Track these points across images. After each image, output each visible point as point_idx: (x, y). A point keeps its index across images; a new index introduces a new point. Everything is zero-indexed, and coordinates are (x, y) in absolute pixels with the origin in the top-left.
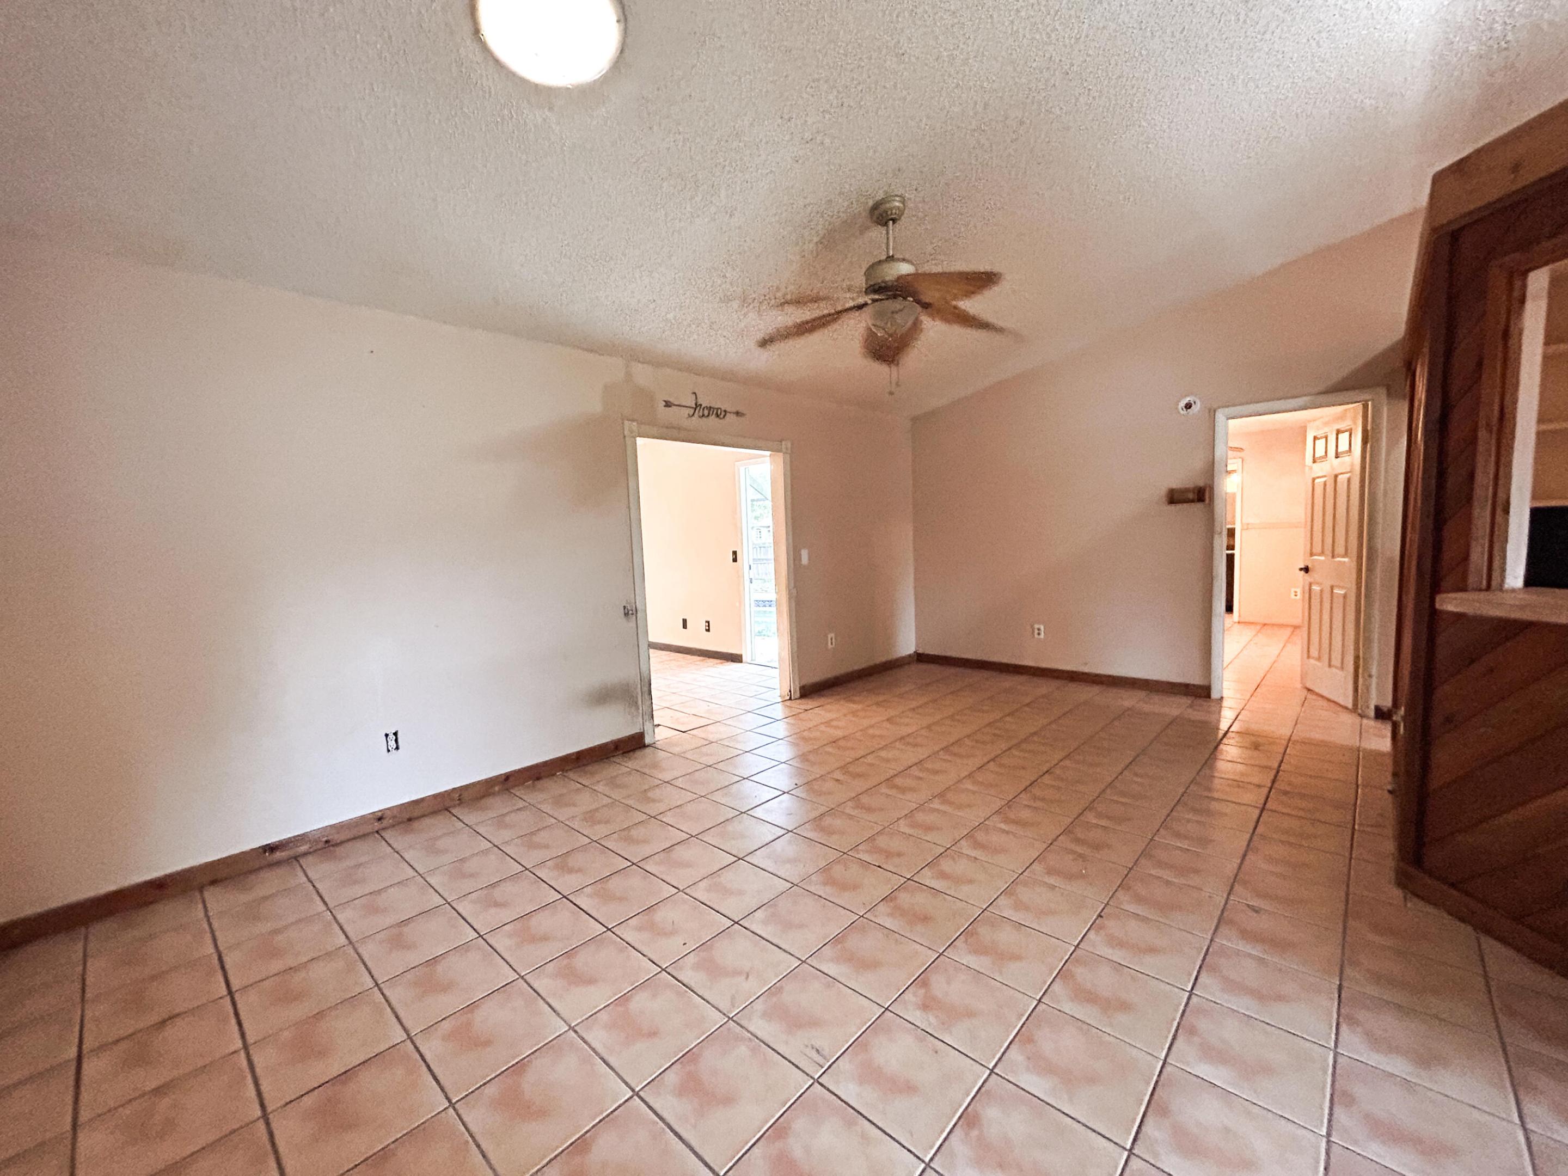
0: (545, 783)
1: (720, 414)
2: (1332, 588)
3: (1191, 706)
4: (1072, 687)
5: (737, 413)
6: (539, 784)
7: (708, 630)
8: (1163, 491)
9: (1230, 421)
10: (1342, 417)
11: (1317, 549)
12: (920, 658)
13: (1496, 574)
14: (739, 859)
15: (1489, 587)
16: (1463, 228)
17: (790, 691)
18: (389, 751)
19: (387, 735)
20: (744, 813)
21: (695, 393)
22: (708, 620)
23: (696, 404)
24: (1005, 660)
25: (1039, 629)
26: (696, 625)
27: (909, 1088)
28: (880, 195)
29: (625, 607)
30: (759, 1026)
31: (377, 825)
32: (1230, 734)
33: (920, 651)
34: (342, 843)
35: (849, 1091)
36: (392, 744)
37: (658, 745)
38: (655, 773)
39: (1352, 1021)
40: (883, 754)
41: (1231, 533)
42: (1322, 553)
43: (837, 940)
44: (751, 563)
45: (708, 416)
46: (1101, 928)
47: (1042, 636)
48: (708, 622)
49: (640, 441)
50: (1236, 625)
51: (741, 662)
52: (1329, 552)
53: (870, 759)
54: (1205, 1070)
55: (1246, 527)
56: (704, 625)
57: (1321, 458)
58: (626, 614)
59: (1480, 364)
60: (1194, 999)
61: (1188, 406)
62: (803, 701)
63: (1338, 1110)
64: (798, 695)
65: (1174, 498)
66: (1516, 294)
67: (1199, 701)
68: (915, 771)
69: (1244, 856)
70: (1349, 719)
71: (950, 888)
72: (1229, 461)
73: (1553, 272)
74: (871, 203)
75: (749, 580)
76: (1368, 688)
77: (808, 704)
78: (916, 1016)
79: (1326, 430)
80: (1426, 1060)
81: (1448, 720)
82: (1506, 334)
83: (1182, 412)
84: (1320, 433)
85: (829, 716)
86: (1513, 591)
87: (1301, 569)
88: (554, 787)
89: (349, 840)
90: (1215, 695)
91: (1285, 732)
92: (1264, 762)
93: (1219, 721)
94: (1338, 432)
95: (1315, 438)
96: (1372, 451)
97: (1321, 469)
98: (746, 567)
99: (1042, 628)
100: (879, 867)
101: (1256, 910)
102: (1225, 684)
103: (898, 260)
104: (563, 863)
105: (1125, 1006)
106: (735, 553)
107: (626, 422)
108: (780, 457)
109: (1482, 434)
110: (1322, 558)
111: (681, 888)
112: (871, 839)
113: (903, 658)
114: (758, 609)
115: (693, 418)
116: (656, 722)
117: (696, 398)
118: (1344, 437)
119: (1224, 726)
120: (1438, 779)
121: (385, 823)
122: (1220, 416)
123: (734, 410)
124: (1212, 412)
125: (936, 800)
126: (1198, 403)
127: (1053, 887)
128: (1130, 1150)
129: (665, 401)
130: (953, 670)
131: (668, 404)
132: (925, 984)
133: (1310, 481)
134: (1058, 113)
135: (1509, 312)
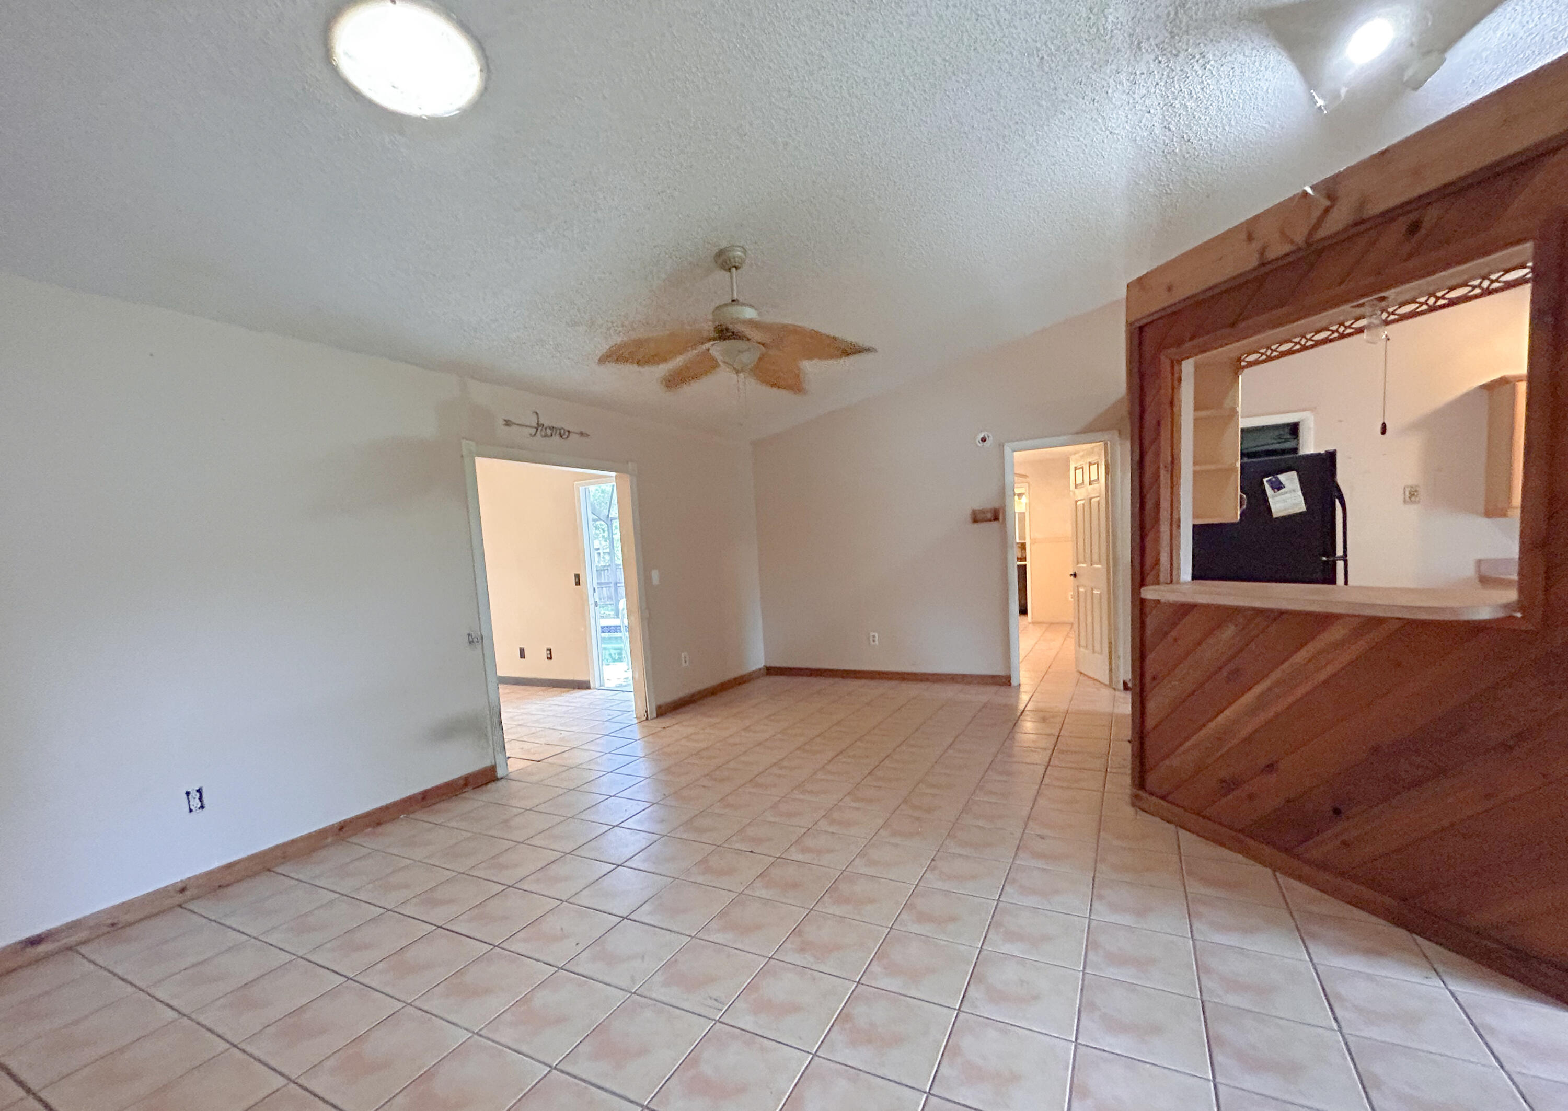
0: (388, 828)
1: (564, 434)
2: (1092, 589)
3: (996, 694)
4: (904, 685)
5: (582, 434)
6: (379, 830)
7: (551, 658)
8: (968, 512)
9: (1015, 453)
10: (1090, 453)
11: (1081, 558)
12: (770, 671)
13: (1175, 573)
14: (618, 866)
15: (1171, 581)
16: (1146, 325)
17: (646, 712)
18: (191, 811)
19: (188, 793)
20: (617, 826)
21: (537, 413)
22: (549, 647)
23: (538, 424)
24: (847, 667)
25: (874, 637)
26: (536, 654)
27: (795, 1008)
28: (724, 244)
29: (469, 635)
30: (660, 993)
31: (179, 898)
32: (1026, 713)
33: (768, 665)
34: (130, 924)
35: (747, 1022)
36: (196, 803)
37: (512, 776)
38: (514, 802)
39: (1101, 897)
40: (743, 758)
41: (1023, 547)
42: (1084, 562)
43: (722, 914)
44: (596, 586)
45: (551, 435)
46: (935, 868)
47: (877, 642)
48: (550, 650)
49: (478, 460)
50: (1031, 625)
51: (589, 688)
52: (1088, 559)
53: (732, 765)
54: (1007, 948)
55: (1034, 541)
56: (545, 654)
57: (1081, 484)
58: (471, 642)
59: (1159, 423)
60: (1000, 904)
61: (984, 440)
62: (661, 720)
63: (1090, 953)
64: (655, 715)
65: (977, 518)
66: (1176, 375)
67: (1003, 688)
68: (775, 770)
69: (1035, 800)
70: (1106, 692)
71: (814, 859)
72: (1016, 485)
73: (1196, 363)
74: (716, 250)
75: (594, 605)
76: (1118, 667)
77: (666, 721)
78: (797, 959)
79: (1081, 463)
80: (1141, 912)
81: (1154, 678)
82: (1172, 403)
83: (979, 445)
84: (1078, 465)
85: (691, 730)
86: (1186, 583)
87: (1071, 575)
88: (399, 830)
89: (141, 920)
90: (1014, 682)
91: (1063, 707)
92: (1049, 731)
93: (1017, 703)
94: (1090, 464)
95: (1076, 469)
96: (1112, 479)
97: (1081, 494)
98: (590, 591)
99: (877, 635)
100: (751, 852)
101: (1042, 837)
102: (1022, 673)
103: (743, 304)
104: (429, 899)
105: (953, 919)
106: (577, 576)
107: (464, 442)
108: (627, 478)
109: (1162, 472)
110: (1084, 565)
111: (564, 899)
112: (741, 831)
113: (754, 672)
114: (603, 635)
115: (535, 438)
116: (508, 755)
117: (538, 418)
118: (1094, 468)
119: (1021, 707)
120: (1150, 723)
121: (188, 893)
122: (1007, 449)
123: (578, 431)
124: (1001, 446)
125: (796, 792)
126: (991, 438)
127: (896, 845)
128: (959, 1009)
129: (505, 420)
130: (800, 680)
131: (508, 423)
132: (800, 934)
133: (1074, 503)
134: (872, 196)
135: (1173, 389)
